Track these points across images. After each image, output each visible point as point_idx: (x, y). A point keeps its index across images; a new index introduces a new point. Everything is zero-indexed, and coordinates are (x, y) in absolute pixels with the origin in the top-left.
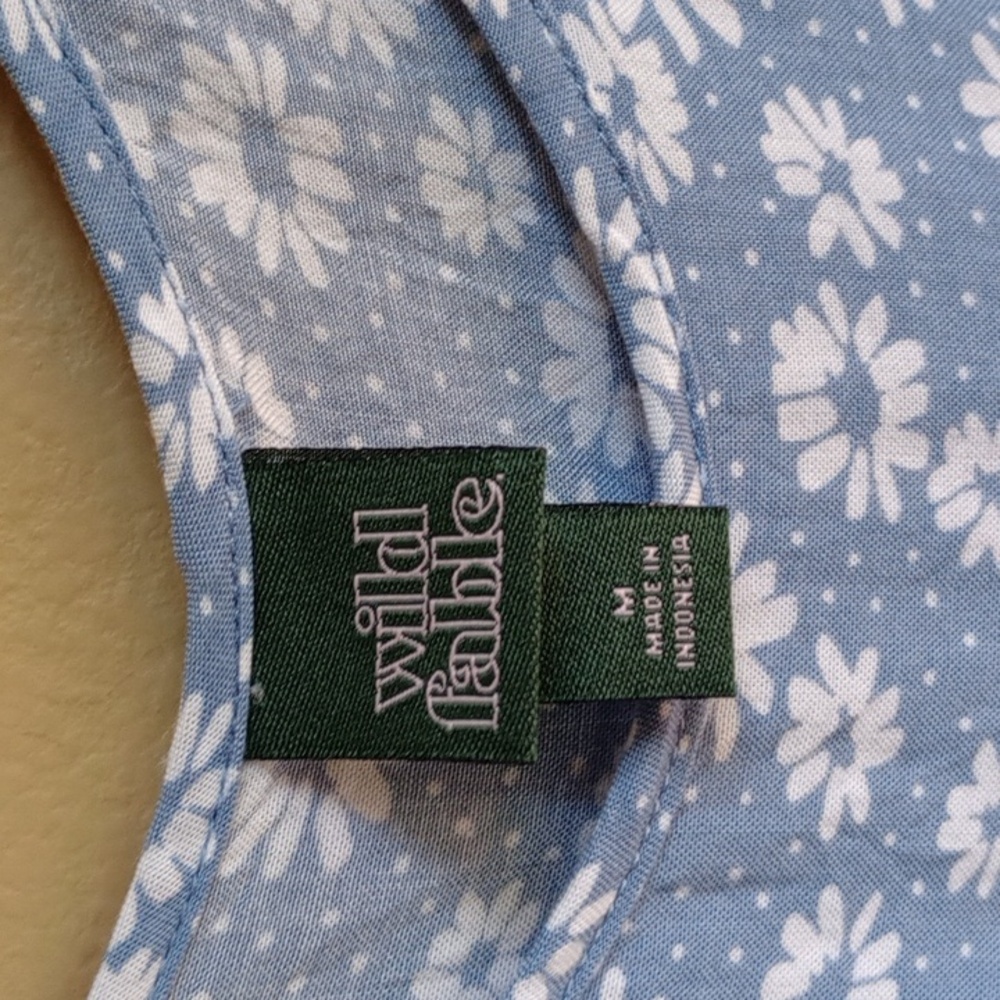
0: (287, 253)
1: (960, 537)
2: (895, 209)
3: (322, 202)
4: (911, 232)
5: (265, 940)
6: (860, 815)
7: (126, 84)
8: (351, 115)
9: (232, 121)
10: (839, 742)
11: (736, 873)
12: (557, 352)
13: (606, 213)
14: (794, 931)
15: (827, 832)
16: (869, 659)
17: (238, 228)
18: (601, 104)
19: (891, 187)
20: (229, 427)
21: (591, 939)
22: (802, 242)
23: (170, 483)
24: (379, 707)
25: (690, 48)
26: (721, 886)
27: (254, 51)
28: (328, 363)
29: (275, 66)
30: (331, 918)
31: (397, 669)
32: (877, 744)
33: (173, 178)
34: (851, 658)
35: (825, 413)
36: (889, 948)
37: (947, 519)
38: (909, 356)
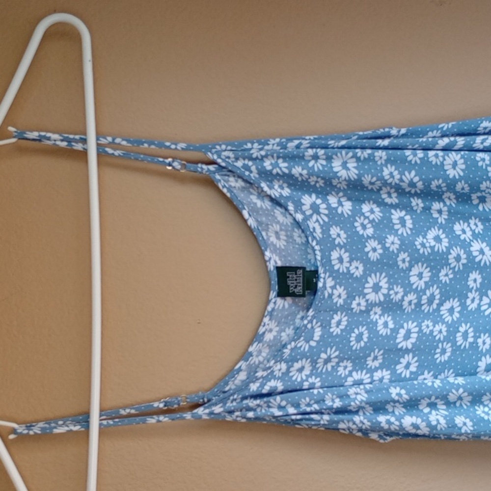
0: (280, 246)
1: (353, 274)
2: (345, 238)
3: (283, 240)
4: (347, 241)
5: (280, 315)
6: (342, 304)
7: (263, 230)
8: (286, 231)
9: (274, 233)
10: (339, 296)
11: (328, 310)
12: (309, 254)
13: (312, 241)
14: (335, 316)
15: (338, 305)
16: (343, 287)
17: (275, 243)
18: (312, 230)
19: (345, 236)
20: (274, 264)
21: (312, 316)
22: (334, 243)
23: (269, 270)
24: (290, 292)
25: (322, 222)
26: (326, 311)
27: (276, 226)
28: (284, 256)
29: (278, 227)
30: (286, 313)
31: (292, 288)
32: (344, 296)
33: (268, 239)
34: (340, 287)
35: (337, 261)
36: (346, 318)
37: (352, 272)
38: (347, 254)
